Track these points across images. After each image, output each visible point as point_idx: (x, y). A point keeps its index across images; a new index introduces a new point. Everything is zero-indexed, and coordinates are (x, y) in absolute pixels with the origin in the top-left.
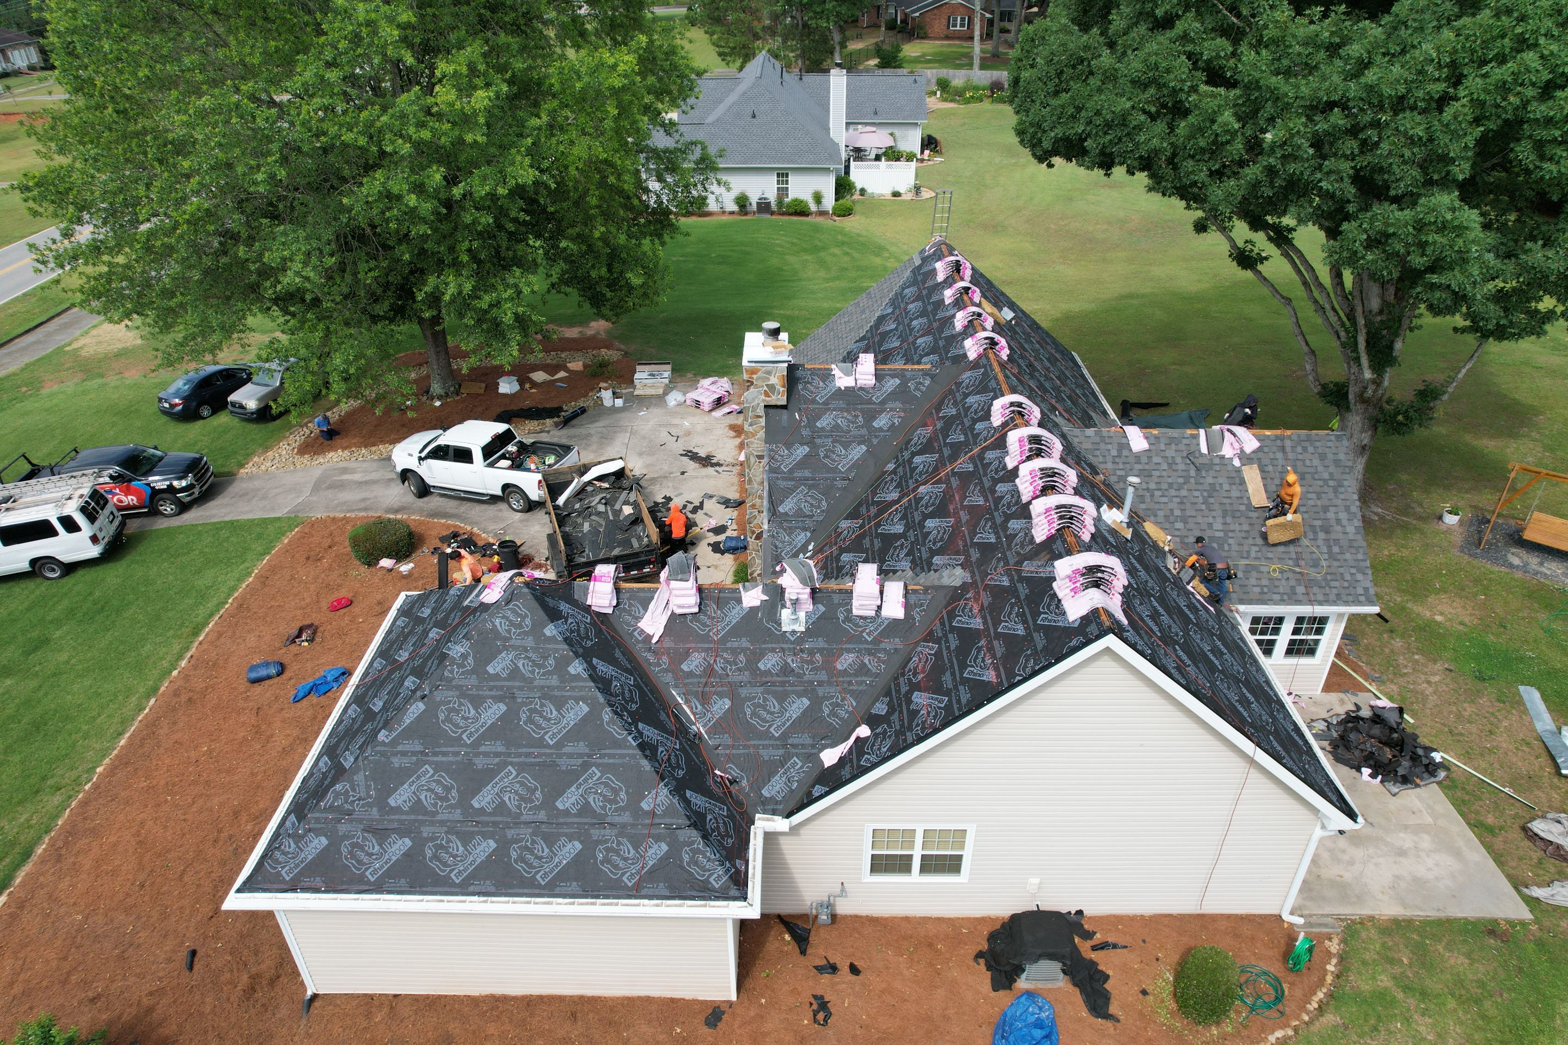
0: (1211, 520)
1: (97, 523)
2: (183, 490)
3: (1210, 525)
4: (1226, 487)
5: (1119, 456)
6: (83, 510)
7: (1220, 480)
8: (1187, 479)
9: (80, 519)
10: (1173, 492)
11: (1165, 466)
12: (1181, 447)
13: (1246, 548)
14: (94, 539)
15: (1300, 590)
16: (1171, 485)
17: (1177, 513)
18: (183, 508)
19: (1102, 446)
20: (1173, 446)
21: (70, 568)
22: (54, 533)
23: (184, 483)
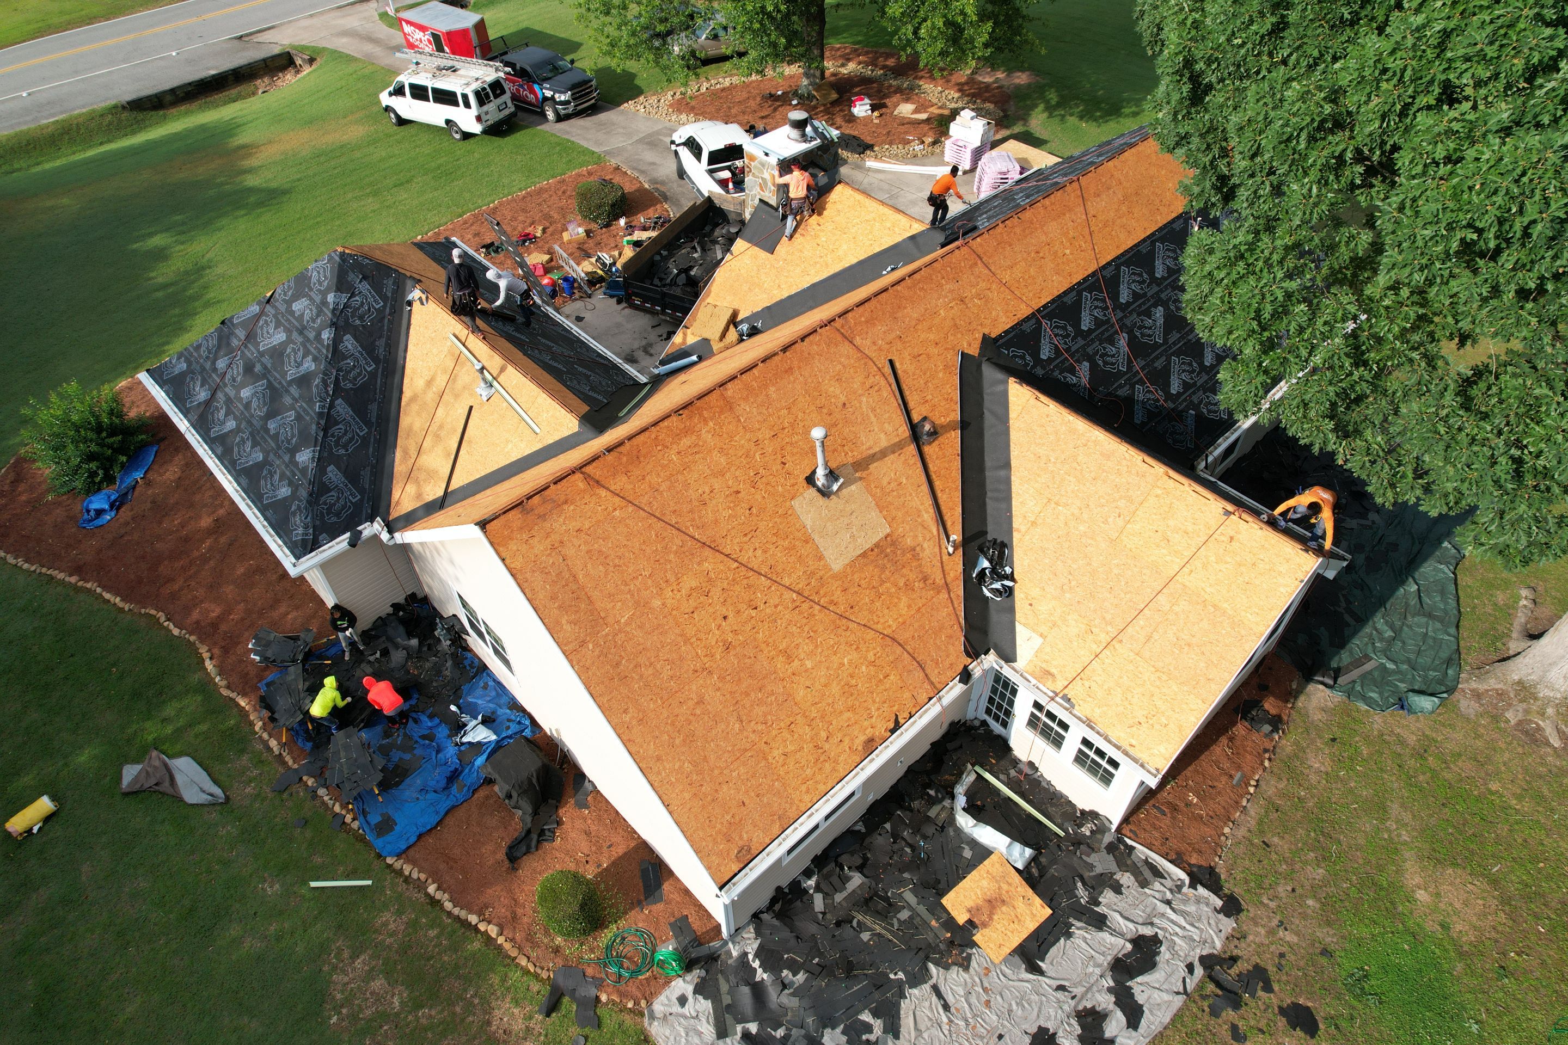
1: (485, 108)
2: (561, 103)
6: (477, 94)
9: (472, 100)
14: (479, 119)
18: (560, 118)
21: (467, 136)
22: (457, 104)
23: (563, 98)
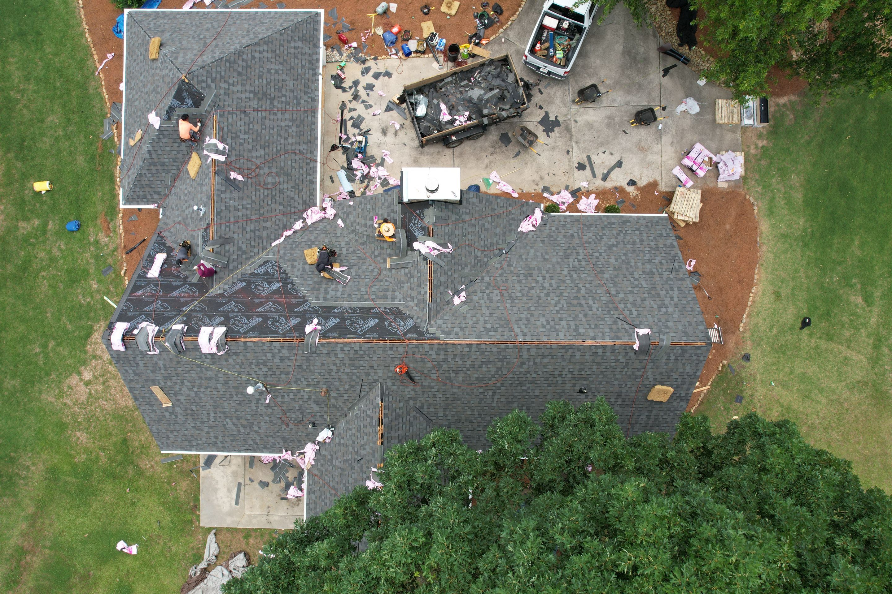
0: (340, 460)
3: (337, 458)
4: (353, 476)
5: (367, 415)
7: (356, 474)
8: (357, 453)
10: (351, 442)
11: (362, 442)
12: (371, 457)
13: (329, 475)
15: (313, 496)
16: (354, 442)
17: (342, 441)
19: (371, 406)
20: (371, 451)
